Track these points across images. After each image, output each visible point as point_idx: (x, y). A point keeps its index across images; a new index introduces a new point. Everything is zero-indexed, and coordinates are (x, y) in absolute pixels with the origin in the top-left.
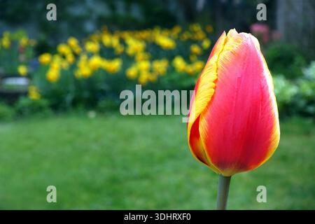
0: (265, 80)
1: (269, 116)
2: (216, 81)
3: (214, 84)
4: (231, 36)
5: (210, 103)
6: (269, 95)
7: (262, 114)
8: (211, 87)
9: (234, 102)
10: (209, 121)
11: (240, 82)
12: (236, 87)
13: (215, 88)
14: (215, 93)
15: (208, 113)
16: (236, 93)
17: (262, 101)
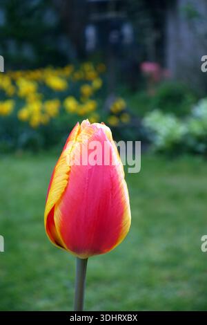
0: (115, 170)
1: (119, 203)
2: (68, 173)
3: (67, 176)
4: (84, 127)
5: (63, 194)
6: (119, 183)
7: (112, 202)
8: (64, 179)
9: (86, 193)
10: (63, 211)
11: (91, 173)
12: (87, 179)
13: (68, 180)
14: (68, 184)
15: (62, 203)
16: (87, 185)
17: (112, 190)
